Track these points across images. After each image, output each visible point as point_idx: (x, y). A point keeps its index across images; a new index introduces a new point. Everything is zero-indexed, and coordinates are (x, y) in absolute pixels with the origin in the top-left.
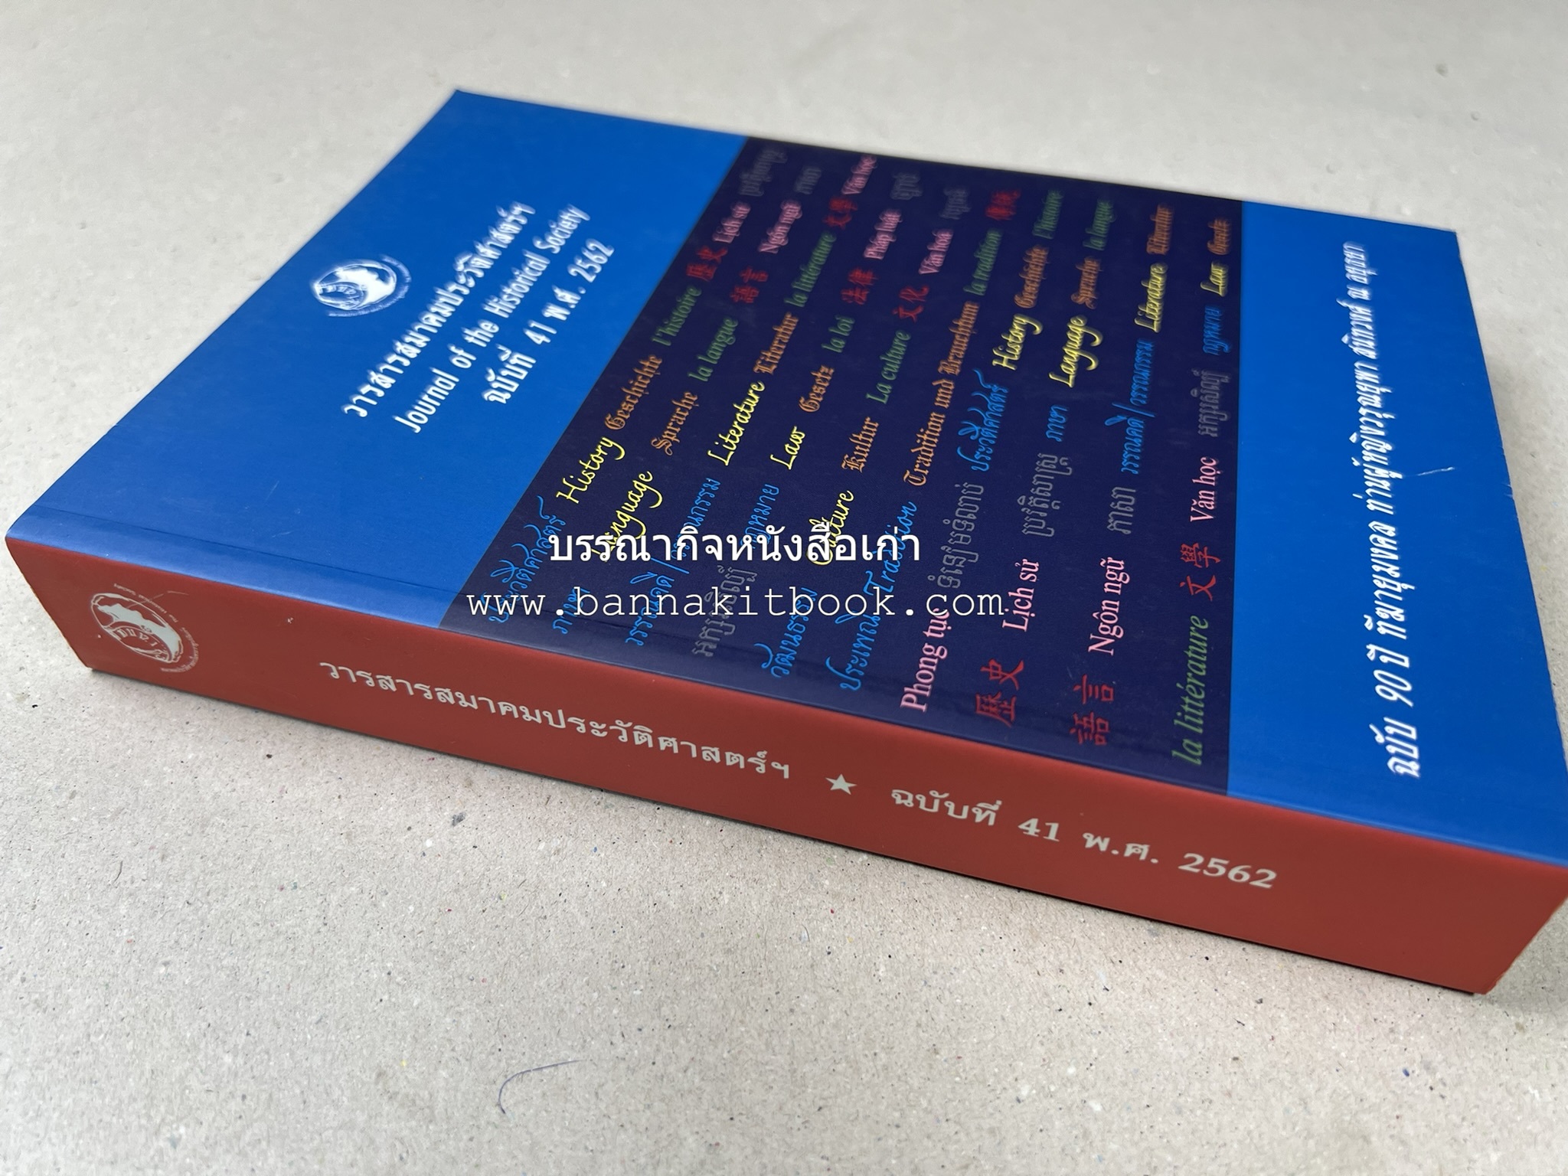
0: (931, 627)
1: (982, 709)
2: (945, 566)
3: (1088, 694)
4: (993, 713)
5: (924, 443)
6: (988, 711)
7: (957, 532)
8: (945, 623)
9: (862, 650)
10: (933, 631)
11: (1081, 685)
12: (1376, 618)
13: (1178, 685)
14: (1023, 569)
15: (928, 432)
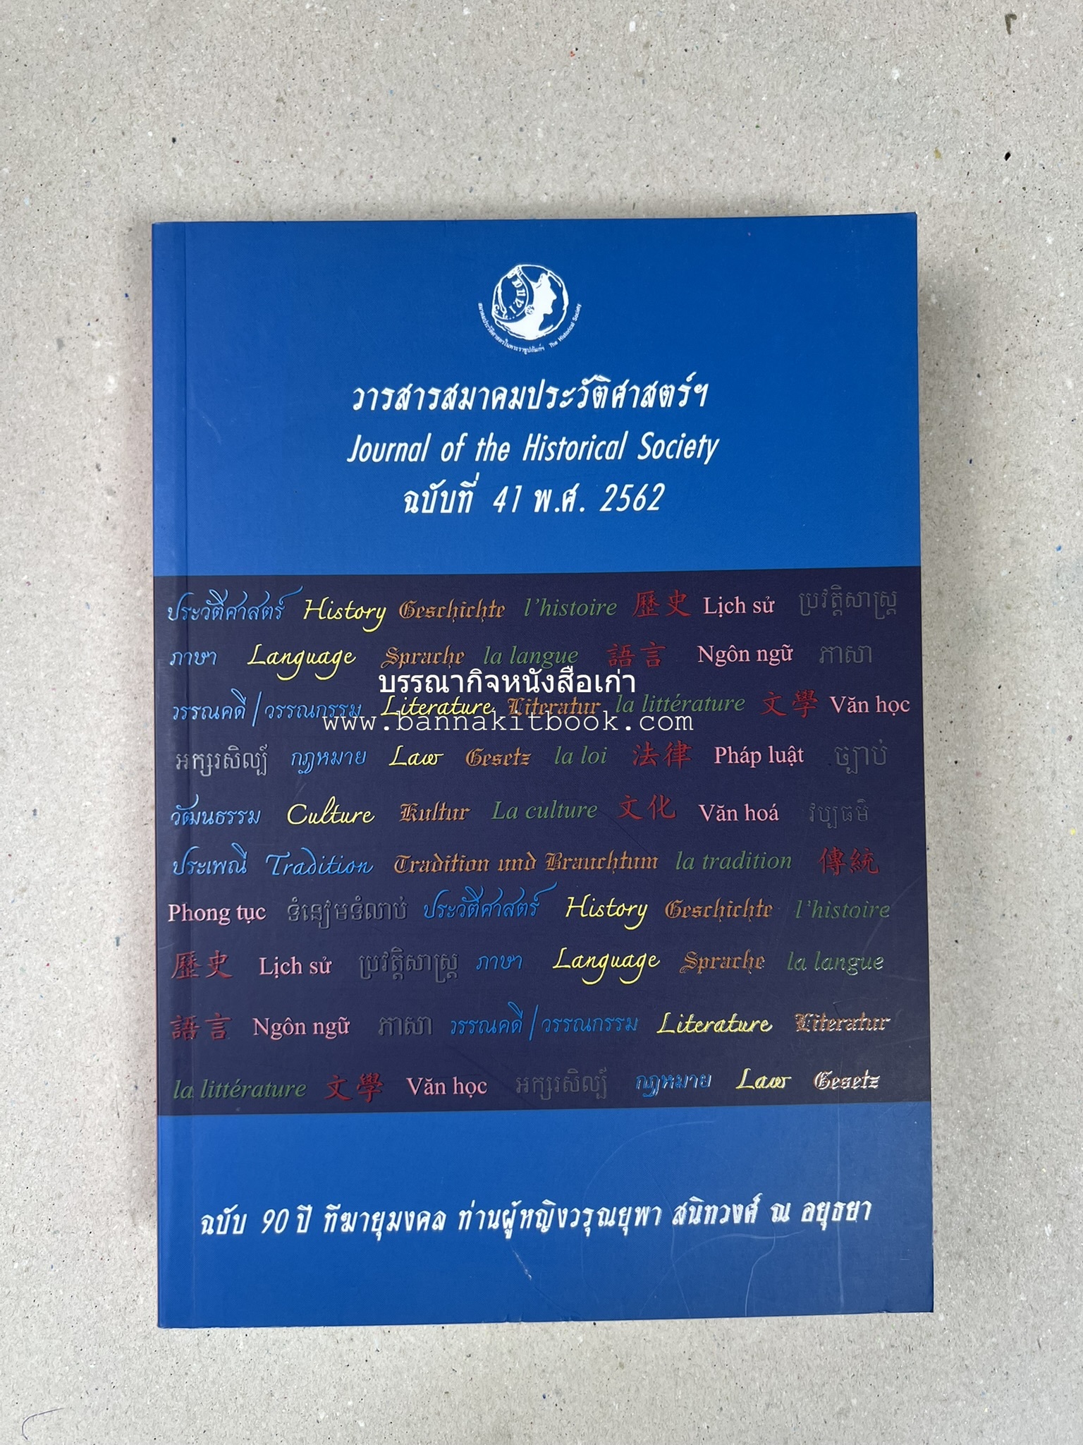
0: (246, 910)
1: (180, 957)
2: (309, 907)
3: (215, 1022)
4: (179, 965)
5: (447, 862)
6: (180, 961)
7: (348, 908)
8: (252, 917)
9: (212, 868)
10: (242, 912)
11: (221, 1017)
12: (340, 1213)
13: (238, 1080)
14: (321, 964)
15: (462, 861)
